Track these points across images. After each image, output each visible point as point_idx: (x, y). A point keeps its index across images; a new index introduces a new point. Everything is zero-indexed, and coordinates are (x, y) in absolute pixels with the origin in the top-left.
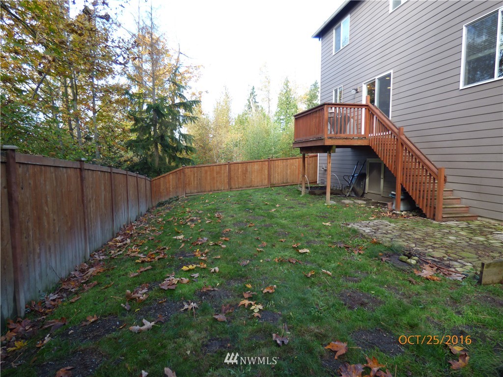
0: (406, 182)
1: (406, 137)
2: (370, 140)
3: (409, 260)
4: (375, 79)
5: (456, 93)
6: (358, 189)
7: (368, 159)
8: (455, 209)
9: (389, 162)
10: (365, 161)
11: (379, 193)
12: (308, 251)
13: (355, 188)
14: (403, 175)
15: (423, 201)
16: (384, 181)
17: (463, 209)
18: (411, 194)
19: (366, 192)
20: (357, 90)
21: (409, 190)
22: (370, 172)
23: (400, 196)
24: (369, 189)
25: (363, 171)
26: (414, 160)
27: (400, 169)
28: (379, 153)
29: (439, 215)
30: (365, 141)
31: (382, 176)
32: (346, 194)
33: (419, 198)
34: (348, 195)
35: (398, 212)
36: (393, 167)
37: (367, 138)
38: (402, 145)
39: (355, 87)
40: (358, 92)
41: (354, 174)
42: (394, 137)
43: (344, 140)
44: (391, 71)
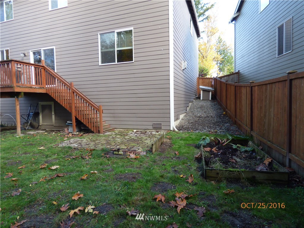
0: (78, 115)
1: (75, 89)
2: (47, 89)
3: (119, 153)
4: (41, 50)
5: (97, 67)
6: (35, 124)
7: (39, 103)
8: (105, 126)
9: (65, 103)
10: (38, 104)
11: (52, 124)
12: (58, 167)
13: (33, 122)
14: (76, 111)
15: (91, 124)
16: (55, 116)
17: (108, 126)
18: (82, 121)
19: (41, 124)
20: (25, 54)
21: (81, 119)
22: (43, 111)
23: (74, 124)
24: (43, 122)
25: (36, 111)
26: (82, 102)
27: (73, 108)
28: (56, 98)
29: (102, 131)
30: (44, 90)
31: (53, 113)
32: (25, 128)
33: (88, 123)
34: (27, 129)
35: (75, 133)
36: (68, 106)
37: (44, 88)
38: (74, 93)
39: (23, 52)
40: (26, 56)
41: (29, 113)
42: (67, 87)
43: (29, 89)
44: (54, 47)
